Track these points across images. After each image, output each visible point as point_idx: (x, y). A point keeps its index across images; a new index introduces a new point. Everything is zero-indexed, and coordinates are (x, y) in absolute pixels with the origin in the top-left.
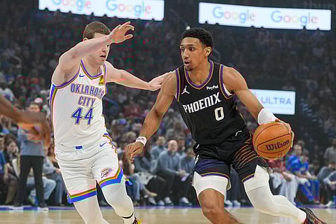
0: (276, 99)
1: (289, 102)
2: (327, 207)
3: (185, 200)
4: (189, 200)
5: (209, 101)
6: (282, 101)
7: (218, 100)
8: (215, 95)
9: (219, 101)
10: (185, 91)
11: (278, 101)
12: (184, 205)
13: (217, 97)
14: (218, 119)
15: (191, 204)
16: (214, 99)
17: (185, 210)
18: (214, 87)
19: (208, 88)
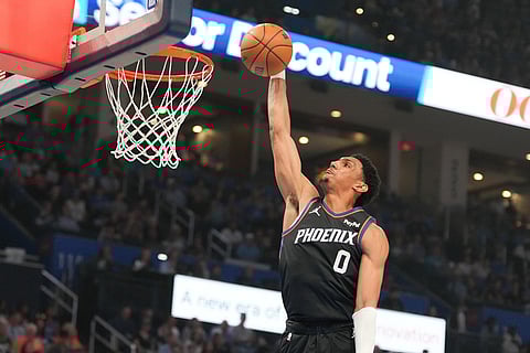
5: (338, 235)
7: (350, 240)
8: (350, 233)
9: (351, 243)
10: (316, 211)
13: (351, 236)
14: (336, 268)
16: (347, 236)
18: (355, 223)
19: (346, 221)
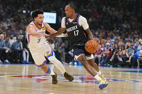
0: (47, 16)
1: (53, 18)
2: (70, 65)
3: (7, 61)
4: (9, 61)
6: (50, 17)
11: (48, 17)
12: (6, 63)
15: (10, 63)
17: (7, 66)
